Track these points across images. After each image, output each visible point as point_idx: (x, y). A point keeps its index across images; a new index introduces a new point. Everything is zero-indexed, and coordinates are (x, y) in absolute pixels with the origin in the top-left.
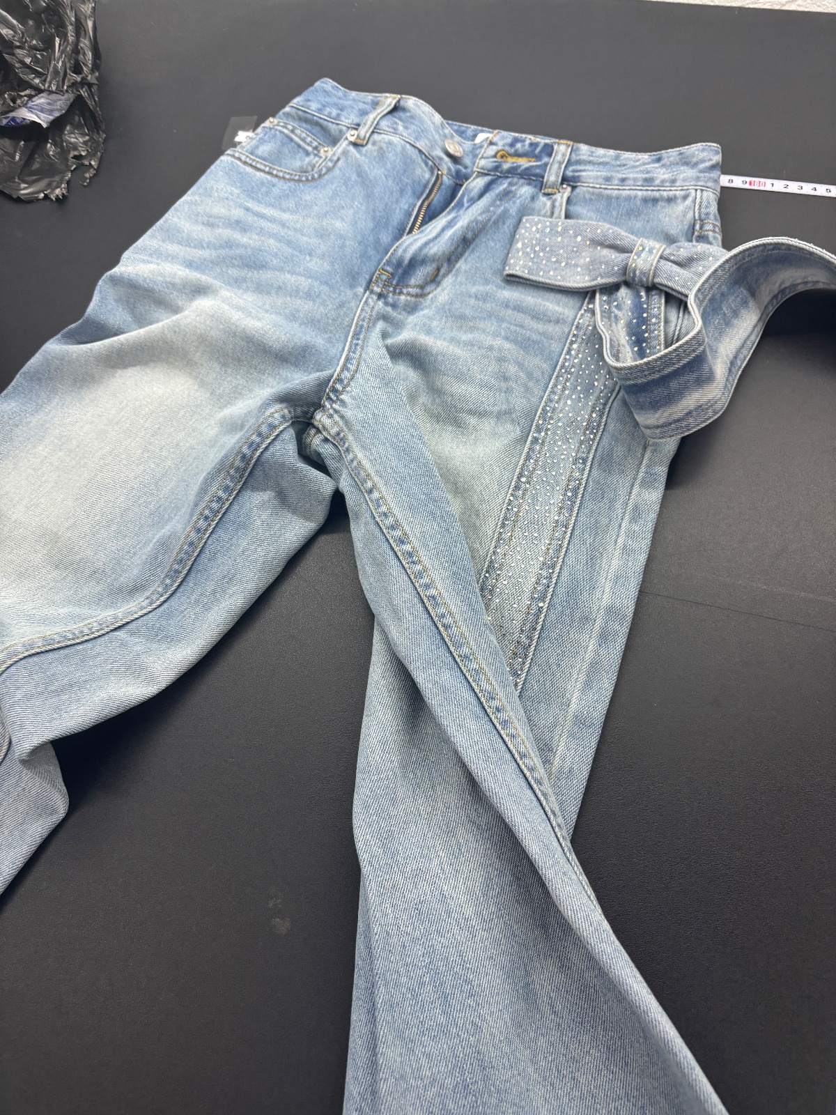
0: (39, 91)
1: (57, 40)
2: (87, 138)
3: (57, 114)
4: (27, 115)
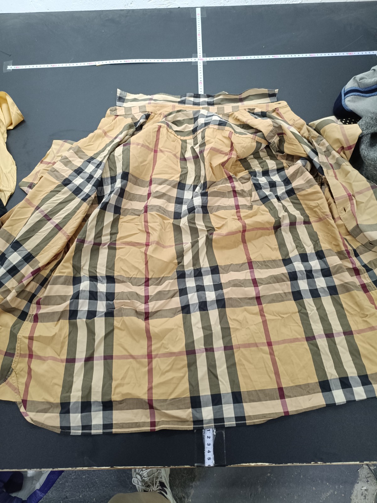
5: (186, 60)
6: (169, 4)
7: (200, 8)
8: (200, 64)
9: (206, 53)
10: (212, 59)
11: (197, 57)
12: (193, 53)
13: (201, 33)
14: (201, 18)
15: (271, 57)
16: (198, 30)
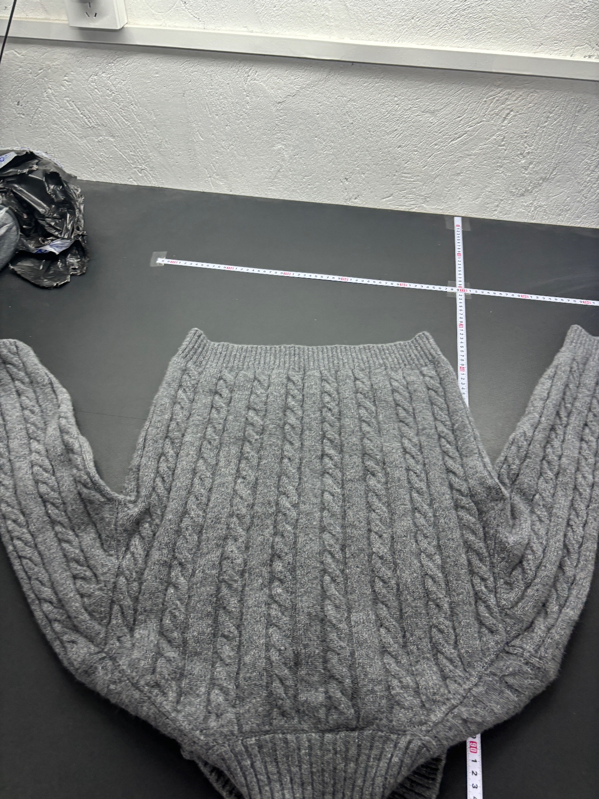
0: (57, 238)
1: (68, 215)
2: (79, 260)
3: (64, 249)
4: (49, 249)
5: (437, 288)
6: (413, 206)
7: (460, 218)
8: (461, 297)
9: (470, 282)
10: (479, 292)
11: (455, 286)
12: (450, 279)
13: (462, 253)
14: (464, 232)
15: (578, 302)
16: (457, 247)
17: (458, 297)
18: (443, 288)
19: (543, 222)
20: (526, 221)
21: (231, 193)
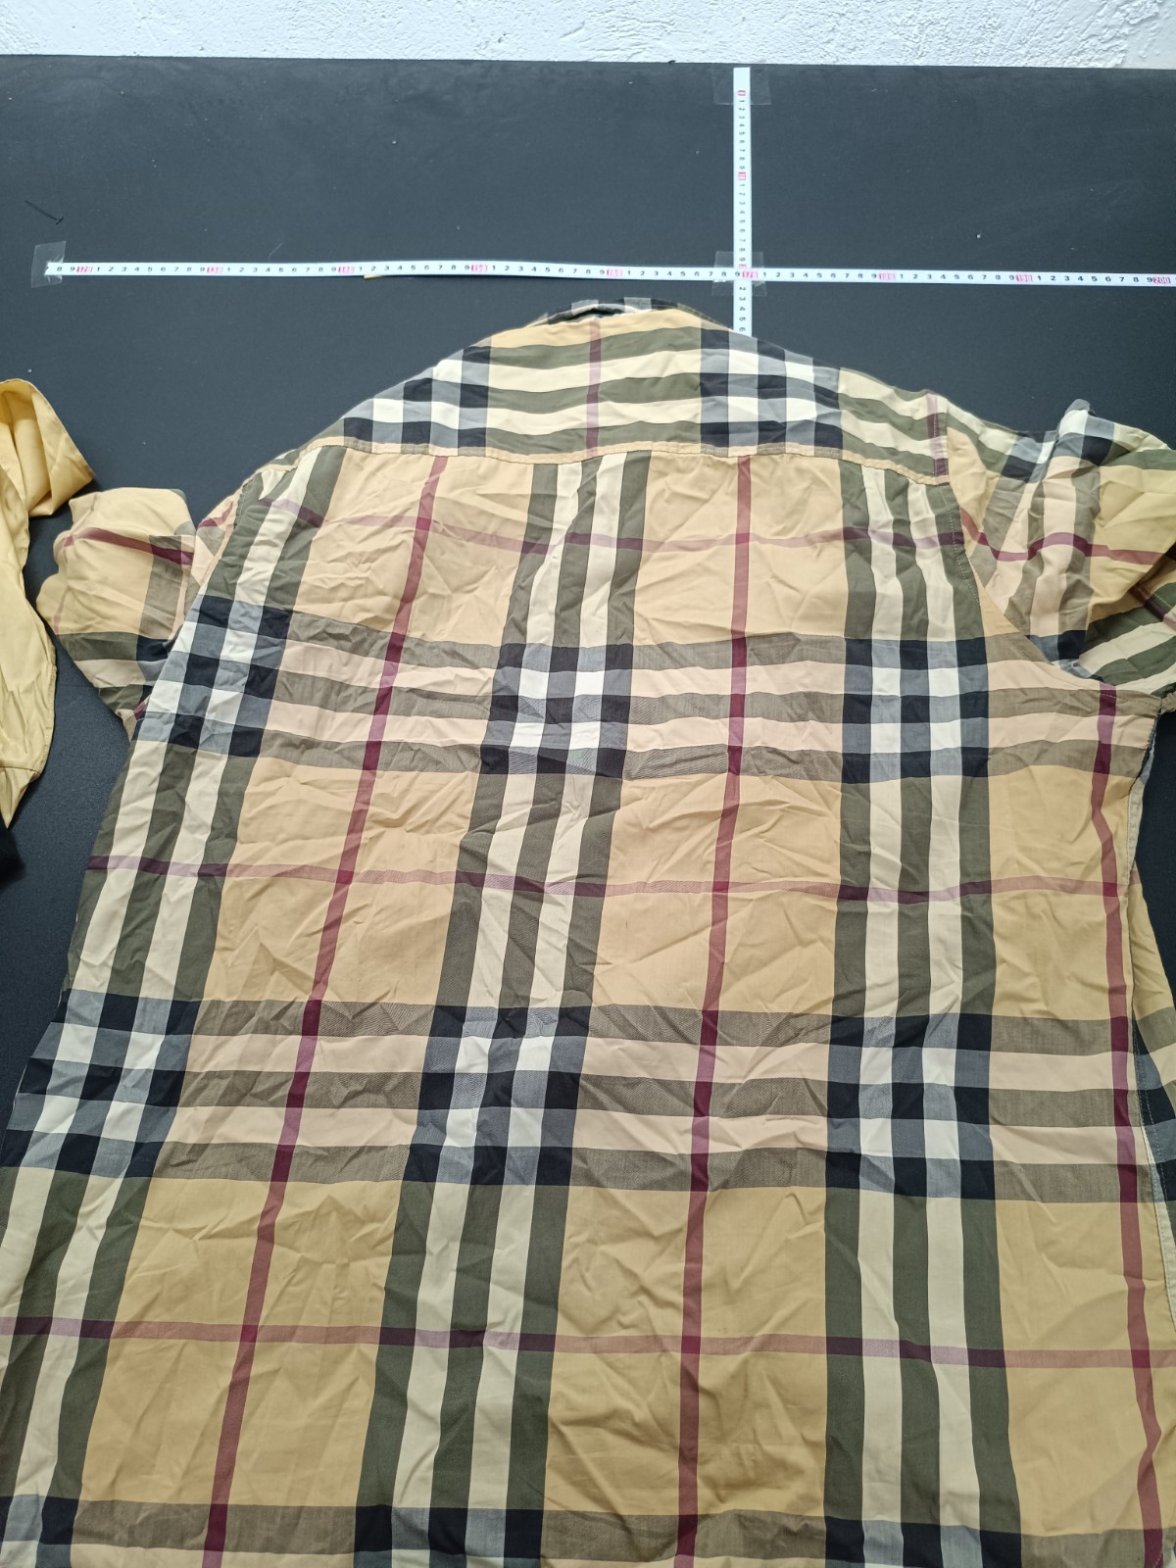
5: (690, 274)
6: (636, 49)
7: (748, 69)
8: (742, 294)
9: (766, 252)
10: (786, 275)
11: (729, 263)
12: (718, 249)
13: (748, 170)
14: (752, 107)
15: (1006, 278)
16: (737, 154)
17: (737, 294)
18: (704, 274)
19: (942, 62)
20: (901, 62)
21: (203, 54)
